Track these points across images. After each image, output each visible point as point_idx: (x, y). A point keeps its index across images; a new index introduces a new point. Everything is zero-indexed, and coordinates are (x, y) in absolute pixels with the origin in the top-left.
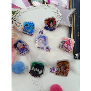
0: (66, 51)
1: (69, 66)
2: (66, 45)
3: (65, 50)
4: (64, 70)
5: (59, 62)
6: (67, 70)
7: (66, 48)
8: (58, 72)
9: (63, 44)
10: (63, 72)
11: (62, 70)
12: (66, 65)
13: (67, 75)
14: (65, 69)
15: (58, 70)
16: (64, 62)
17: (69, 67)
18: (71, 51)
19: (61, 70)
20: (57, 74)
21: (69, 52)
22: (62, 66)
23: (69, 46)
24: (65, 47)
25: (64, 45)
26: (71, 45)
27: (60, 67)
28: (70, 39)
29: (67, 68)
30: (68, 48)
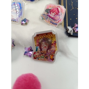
0: (53, 23)
1: (55, 42)
2: (52, 15)
3: (51, 22)
4: (47, 49)
5: (38, 35)
6: (53, 49)
7: (53, 18)
8: (37, 54)
9: (48, 13)
10: (46, 54)
11: (44, 49)
12: (50, 40)
13: (53, 59)
14: (50, 47)
15: (37, 50)
16: (47, 34)
17: (55, 44)
18: (60, 22)
19: (41, 50)
20: (35, 58)
21: (58, 24)
22: (43, 43)
23: (58, 16)
24: (50, 17)
25: (50, 14)
26: (59, 14)
27: (40, 45)
28: (58, 6)
29: (52, 46)
30: (56, 19)
